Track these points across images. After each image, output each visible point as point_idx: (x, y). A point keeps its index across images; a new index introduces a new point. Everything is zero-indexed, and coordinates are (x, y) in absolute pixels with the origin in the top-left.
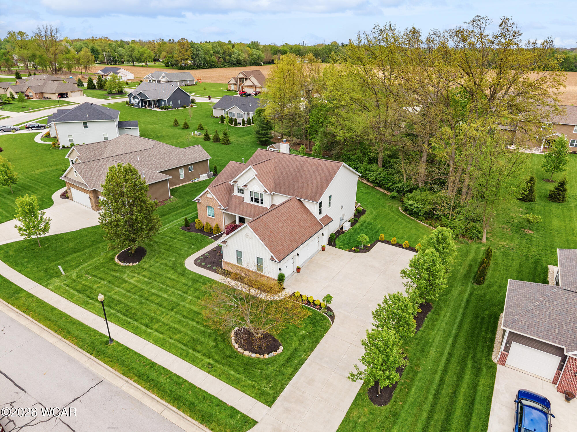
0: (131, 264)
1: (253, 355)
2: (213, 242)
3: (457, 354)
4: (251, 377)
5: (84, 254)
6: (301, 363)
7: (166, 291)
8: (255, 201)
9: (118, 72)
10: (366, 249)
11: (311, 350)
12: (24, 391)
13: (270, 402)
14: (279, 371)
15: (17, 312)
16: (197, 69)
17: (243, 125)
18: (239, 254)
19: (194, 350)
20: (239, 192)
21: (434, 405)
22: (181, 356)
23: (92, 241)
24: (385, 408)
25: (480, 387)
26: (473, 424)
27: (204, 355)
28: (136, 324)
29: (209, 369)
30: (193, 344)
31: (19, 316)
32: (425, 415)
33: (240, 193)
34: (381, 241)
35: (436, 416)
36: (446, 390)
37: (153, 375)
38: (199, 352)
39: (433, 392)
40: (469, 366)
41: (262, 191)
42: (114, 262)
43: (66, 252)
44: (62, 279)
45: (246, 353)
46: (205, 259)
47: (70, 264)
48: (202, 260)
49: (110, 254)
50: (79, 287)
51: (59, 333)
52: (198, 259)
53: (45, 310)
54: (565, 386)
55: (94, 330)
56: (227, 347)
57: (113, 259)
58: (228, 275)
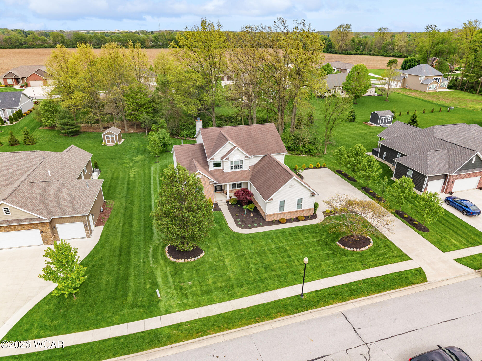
0: (201, 256)
1: (367, 247)
5: (138, 275)
8: (235, 168)
12: (326, 356)
14: (387, 246)
15: (193, 342)
18: (282, 203)
20: (214, 166)
23: (119, 264)
29: (367, 266)
31: (202, 342)
33: (216, 166)
41: (243, 157)
42: (181, 263)
43: (117, 284)
44: (169, 300)
45: (363, 249)
46: (243, 222)
47: (145, 288)
48: (243, 224)
49: (162, 262)
50: (199, 293)
51: (262, 320)
52: (239, 226)
53: (216, 321)
54: (449, 190)
55: (278, 301)
56: (352, 253)
57: (174, 262)
58: (279, 222)
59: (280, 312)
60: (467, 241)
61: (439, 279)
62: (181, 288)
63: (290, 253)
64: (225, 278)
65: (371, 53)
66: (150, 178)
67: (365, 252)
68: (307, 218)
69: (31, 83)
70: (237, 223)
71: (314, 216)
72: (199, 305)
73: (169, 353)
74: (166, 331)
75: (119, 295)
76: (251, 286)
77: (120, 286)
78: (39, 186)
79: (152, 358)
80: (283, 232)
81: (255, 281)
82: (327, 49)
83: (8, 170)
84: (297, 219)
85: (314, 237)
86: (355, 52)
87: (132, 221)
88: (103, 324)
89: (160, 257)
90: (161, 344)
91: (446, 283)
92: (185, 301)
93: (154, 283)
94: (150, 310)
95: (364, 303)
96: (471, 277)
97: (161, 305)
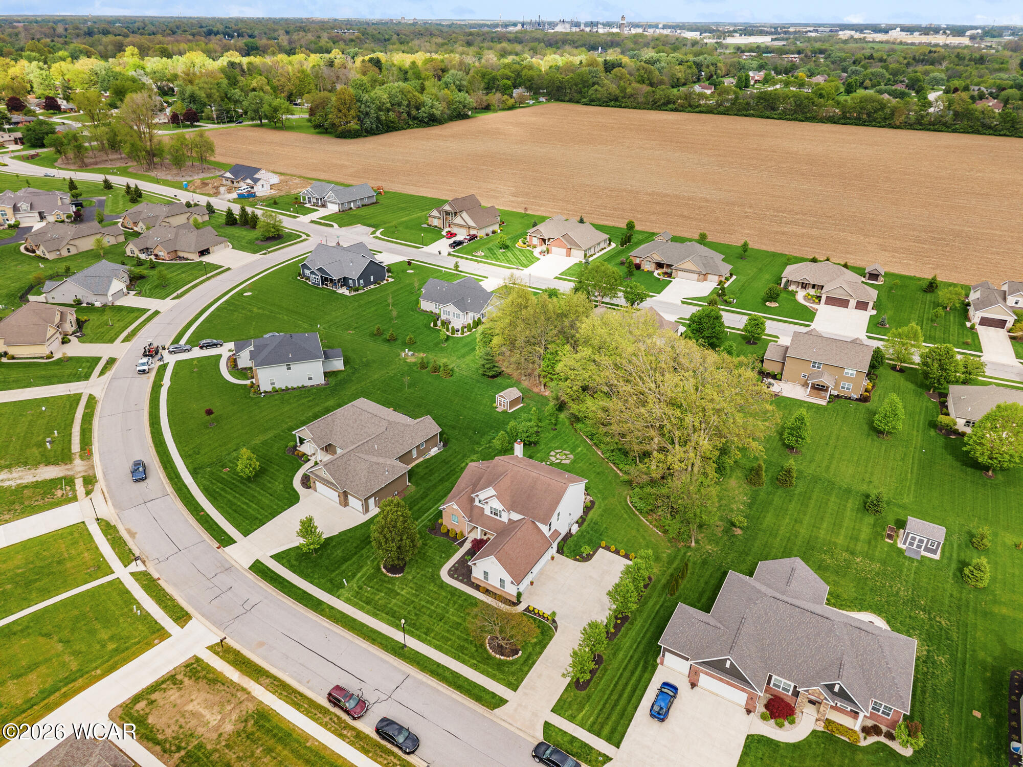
0: (397, 576)
1: (502, 658)
2: (458, 549)
3: (636, 657)
4: (503, 672)
5: (354, 563)
6: (534, 663)
7: (432, 604)
8: (495, 515)
9: (256, 176)
10: (589, 557)
11: (541, 653)
12: (364, 682)
13: (515, 688)
14: (520, 669)
15: (328, 622)
16: (366, 136)
17: (463, 333)
18: (486, 573)
19: (463, 653)
20: (479, 503)
21: (613, 691)
22: (455, 658)
23: (355, 548)
24: (584, 693)
25: (643, 680)
26: (632, 702)
27: (470, 657)
28: (418, 633)
29: (475, 667)
30: (462, 649)
31: (331, 625)
32: (606, 696)
33: (481, 504)
34: (602, 548)
35: (612, 698)
36: (623, 681)
37: (440, 671)
38: (466, 655)
39: (614, 682)
40: (641, 665)
41: (503, 508)
42: (382, 572)
43: (339, 561)
44: (348, 591)
45: (498, 656)
46: (456, 569)
48: (452, 573)
49: (375, 563)
50: (364, 599)
51: (367, 640)
52: (450, 570)
53: (349, 621)
54: (691, 679)
55: (391, 638)
56: (485, 652)
57: (380, 569)
58: (477, 587)
59: (381, 644)
60: (594, 723)
61: (505, 718)
62: (361, 589)
64: (387, 601)
67: (494, 658)
68: (505, 601)
69: (556, 249)
70: (452, 566)
71: (516, 604)
72: (355, 605)
73: (314, 618)
74: (325, 606)
75: (333, 568)
76: (391, 619)
77: (339, 563)
79: (306, 614)
80: (468, 598)
84: (494, 596)
88: (309, 580)
90: (316, 611)
91: (503, 724)
92: (353, 597)
93: (354, 575)
94: (334, 588)
95: (429, 682)
96: (530, 739)
97: (341, 591)
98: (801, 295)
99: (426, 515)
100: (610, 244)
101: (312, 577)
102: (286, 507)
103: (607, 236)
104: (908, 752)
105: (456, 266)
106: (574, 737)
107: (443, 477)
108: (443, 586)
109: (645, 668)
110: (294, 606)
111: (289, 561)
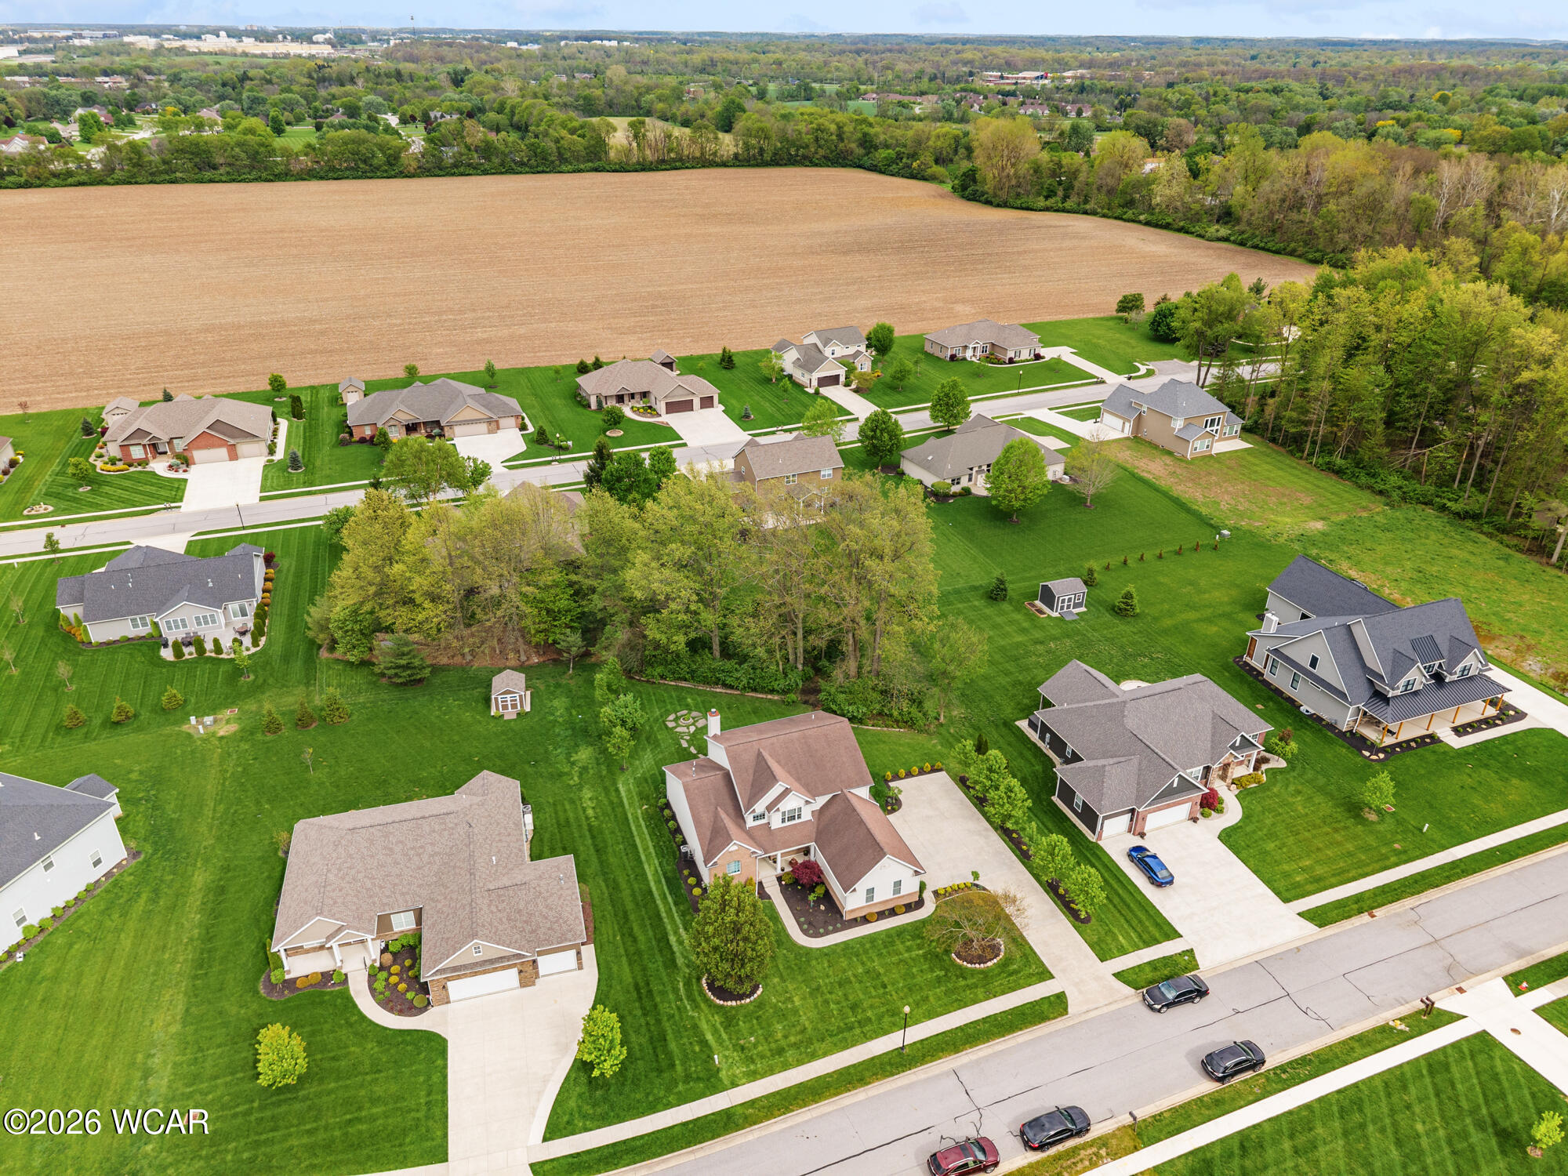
0: (758, 993)
1: (995, 961)
2: (772, 903)
4: (1017, 973)
5: (677, 1032)
6: (1024, 938)
8: (788, 821)
10: (896, 799)
11: (1013, 924)
12: (931, 1127)
13: (1048, 975)
14: (1023, 955)
15: (776, 1123)
17: (253, 643)
18: (871, 891)
20: (754, 820)
22: (962, 1007)
23: (645, 1015)
24: (1093, 920)
27: (971, 992)
30: (951, 992)
31: (785, 1121)
33: (757, 820)
34: (891, 780)
37: (973, 1032)
38: (965, 993)
41: (801, 803)
42: (732, 1007)
43: (654, 1048)
44: (730, 1067)
45: (989, 964)
46: (810, 924)
47: (694, 1052)
48: (811, 928)
49: (702, 1005)
50: (768, 1054)
51: (854, 1088)
52: (805, 932)
53: (798, 1093)
54: (1138, 830)
55: (873, 1059)
56: (973, 972)
57: (722, 1006)
58: (865, 920)
59: (875, 1074)
60: (1140, 937)
61: (1085, 1008)
62: (743, 1048)
63: (885, 979)
64: (798, 1028)
65: (1088, 207)
66: (627, 819)
67: (990, 969)
68: (909, 908)
69: (197, 455)
70: (800, 925)
71: (920, 904)
72: (771, 1071)
73: (750, 1137)
74: (740, 1111)
75: (664, 1064)
76: (835, 1039)
77: (659, 1050)
78: (499, 896)
79: (732, 1145)
80: (872, 939)
81: (840, 1031)
82: (964, 188)
83: (419, 855)
84: (893, 912)
85: (919, 947)
86: (1041, 202)
87: (632, 929)
88: (660, 1106)
89: (698, 999)
90: (738, 1127)
91: (1093, 1014)
92: (752, 1067)
93: (704, 1043)
94: (712, 1083)
95: (981, 1054)
96: (1128, 1002)
97: (723, 1074)
98: (627, 410)
99: (659, 902)
100: (275, 420)
101: (658, 1100)
102: (439, 1062)
103: (270, 409)
104: (1283, 764)
105: (52, 544)
106: (1149, 963)
107: (595, 846)
108: (827, 953)
109: (1094, 854)
110: (699, 1155)
111: (584, 1117)
